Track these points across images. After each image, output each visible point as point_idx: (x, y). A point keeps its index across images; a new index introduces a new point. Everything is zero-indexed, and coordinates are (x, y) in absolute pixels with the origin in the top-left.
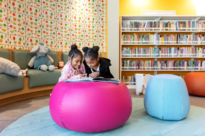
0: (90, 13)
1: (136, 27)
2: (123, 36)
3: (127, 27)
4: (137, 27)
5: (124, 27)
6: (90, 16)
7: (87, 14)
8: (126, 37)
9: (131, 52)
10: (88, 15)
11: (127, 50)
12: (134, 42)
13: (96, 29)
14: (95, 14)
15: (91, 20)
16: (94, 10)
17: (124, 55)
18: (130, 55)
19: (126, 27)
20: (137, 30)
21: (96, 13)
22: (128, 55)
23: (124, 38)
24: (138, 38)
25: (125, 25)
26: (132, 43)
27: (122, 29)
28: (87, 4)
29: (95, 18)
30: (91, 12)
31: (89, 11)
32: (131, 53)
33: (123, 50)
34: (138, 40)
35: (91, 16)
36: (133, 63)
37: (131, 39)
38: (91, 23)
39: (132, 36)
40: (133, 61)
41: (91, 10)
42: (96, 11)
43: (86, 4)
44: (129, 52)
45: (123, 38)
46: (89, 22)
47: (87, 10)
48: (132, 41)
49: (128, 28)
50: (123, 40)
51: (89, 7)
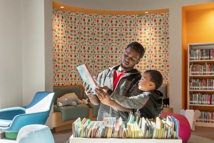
0: (157, 42)
1: (207, 55)
2: (191, 66)
3: (196, 56)
4: (209, 55)
5: (193, 56)
6: (156, 45)
7: (153, 43)
8: (196, 67)
9: (201, 84)
10: (155, 44)
11: (196, 82)
12: (204, 72)
13: (163, 59)
14: (162, 43)
15: (158, 49)
16: (161, 38)
17: (193, 87)
18: (200, 88)
19: (194, 56)
20: (208, 59)
21: (163, 41)
22: (198, 87)
23: (193, 68)
24: (209, 68)
25: (193, 54)
26: (203, 74)
27: (190, 58)
28: (154, 33)
29: (162, 47)
30: (158, 40)
31: (156, 40)
32: (201, 86)
33: (192, 82)
34: (209, 70)
35: (158, 45)
36: (203, 97)
37: (201, 69)
38: (158, 53)
39: (203, 66)
40: (203, 95)
41: (158, 38)
42: (163, 39)
43: (152, 32)
44: (199, 84)
45: (191, 69)
46: (156, 51)
47: (153, 39)
48: (203, 72)
49: (197, 58)
50: (192, 71)
51: (156, 36)
